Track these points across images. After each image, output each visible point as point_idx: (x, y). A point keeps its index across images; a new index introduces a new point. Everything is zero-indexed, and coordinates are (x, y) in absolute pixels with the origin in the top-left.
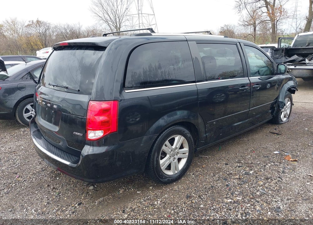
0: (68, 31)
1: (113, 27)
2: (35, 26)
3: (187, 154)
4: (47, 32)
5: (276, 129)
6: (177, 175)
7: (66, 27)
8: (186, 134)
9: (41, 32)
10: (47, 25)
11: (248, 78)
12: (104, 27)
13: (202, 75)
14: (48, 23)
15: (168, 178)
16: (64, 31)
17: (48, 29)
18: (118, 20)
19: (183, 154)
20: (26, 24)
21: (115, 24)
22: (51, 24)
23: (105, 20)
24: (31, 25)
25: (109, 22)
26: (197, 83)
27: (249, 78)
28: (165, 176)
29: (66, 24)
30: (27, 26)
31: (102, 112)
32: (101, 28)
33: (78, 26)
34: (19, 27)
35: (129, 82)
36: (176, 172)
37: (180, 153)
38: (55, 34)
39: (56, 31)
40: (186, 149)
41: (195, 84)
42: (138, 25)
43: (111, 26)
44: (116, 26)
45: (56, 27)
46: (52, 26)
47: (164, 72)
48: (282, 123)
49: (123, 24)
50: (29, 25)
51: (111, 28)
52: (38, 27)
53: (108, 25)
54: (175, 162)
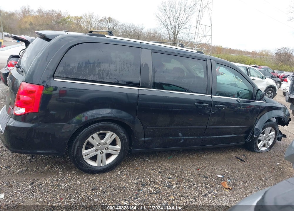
0: (132, 30)
1: (171, 33)
2: (106, 22)
3: (119, 152)
4: (115, 28)
5: (244, 155)
6: (101, 168)
7: (131, 26)
8: (119, 132)
9: (109, 27)
10: (116, 22)
11: (211, 96)
12: (163, 32)
13: (149, 82)
14: (117, 20)
15: (89, 168)
16: (128, 30)
17: (116, 25)
18: (177, 27)
19: (114, 150)
20: (99, 19)
21: (174, 30)
22: (120, 22)
23: (166, 25)
24: (103, 20)
25: (168, 27)
26: (140, 88)
27: (213, 96)
28: (86, 165)
29: (131, 24)
30: (100, 20)
31: (26, 92)
32: (160, 32)
33: (141, 27)
34: (94, 20)
35: (60, 72)
36: (102, 165)
37: (109, 148)
38: (120, 31)
39: (122, 28)
40: (118, 147)
41: (138, 88)
42: (194, 34)
43: (170, 31)
44: (175, 32)
45: (123, 25)
46: (120, 24)
47: (103, 70)
48: (258, 151)
49: (180, 32)
50: (102, 20)
51: (169, 33)
52: (108, 23)
53: (168, 30)
54: (102, 156)
